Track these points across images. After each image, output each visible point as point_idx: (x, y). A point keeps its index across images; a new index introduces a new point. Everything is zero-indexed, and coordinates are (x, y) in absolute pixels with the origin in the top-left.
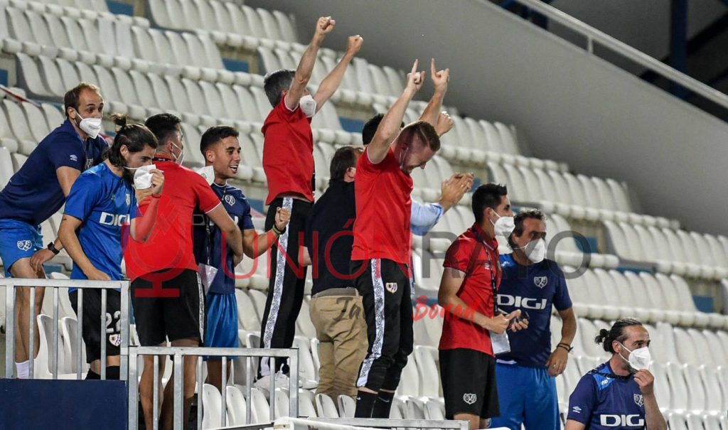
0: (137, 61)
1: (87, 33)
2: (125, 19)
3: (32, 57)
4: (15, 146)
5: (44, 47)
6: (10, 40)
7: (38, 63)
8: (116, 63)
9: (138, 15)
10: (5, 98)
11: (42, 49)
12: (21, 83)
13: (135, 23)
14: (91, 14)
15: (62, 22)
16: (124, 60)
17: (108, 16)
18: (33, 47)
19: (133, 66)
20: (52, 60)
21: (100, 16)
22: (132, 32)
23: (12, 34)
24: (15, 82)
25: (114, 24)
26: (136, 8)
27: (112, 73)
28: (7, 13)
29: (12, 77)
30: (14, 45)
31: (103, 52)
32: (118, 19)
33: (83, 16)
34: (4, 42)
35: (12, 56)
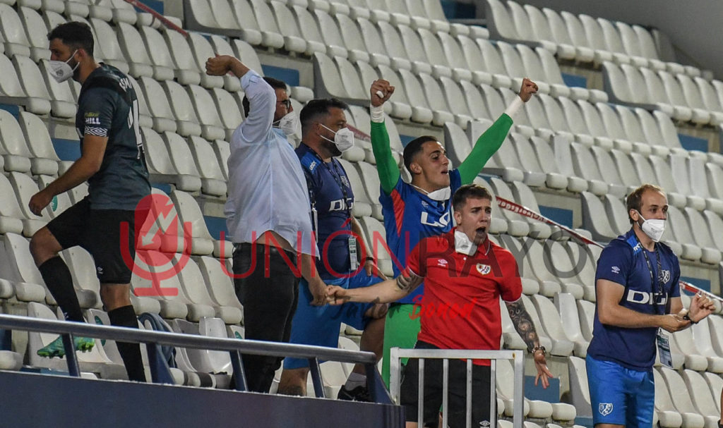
0: (712, 200)
1: (658, 169)
2: (699, 155)
3: (599, 196)
4: (580, 292)
5: (612, 185)
6: (574, 178)
7: (606, 202)
8: (689, 203)
9: (714, 151)
10: (570, 240)
11: (609, 187)
12: (587, 223)
13: (710, 160)
14: (663, 150)
15: (631, 158)
16: (698, 199)
17: (681, 152)
18: (600, 186)
19: (708, 206)
20: (620, 200)
21: (672, 151)
22: (706, 169)
23: (578, 172)
24: (580, 223)
25: (687, 160)
26: (711, 145)
27: (685, 213)
28: (571, 147)
29: (577, 218)
30: (579, 183)
31: (675, 191)
32: (691, 155)
33: (654, 152)
34: (569, 179)
35: (578, 195)
